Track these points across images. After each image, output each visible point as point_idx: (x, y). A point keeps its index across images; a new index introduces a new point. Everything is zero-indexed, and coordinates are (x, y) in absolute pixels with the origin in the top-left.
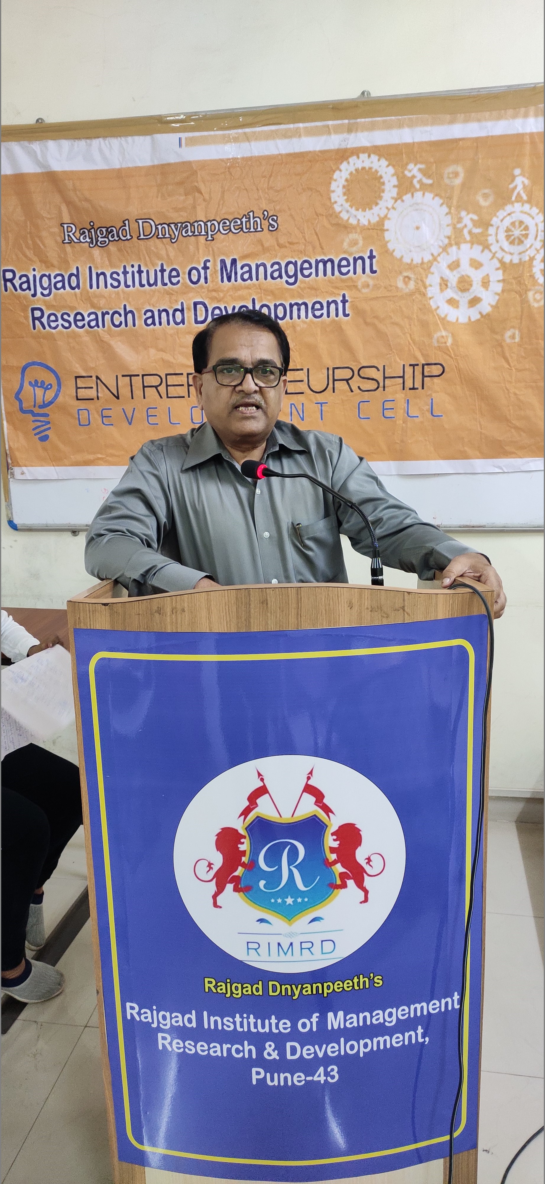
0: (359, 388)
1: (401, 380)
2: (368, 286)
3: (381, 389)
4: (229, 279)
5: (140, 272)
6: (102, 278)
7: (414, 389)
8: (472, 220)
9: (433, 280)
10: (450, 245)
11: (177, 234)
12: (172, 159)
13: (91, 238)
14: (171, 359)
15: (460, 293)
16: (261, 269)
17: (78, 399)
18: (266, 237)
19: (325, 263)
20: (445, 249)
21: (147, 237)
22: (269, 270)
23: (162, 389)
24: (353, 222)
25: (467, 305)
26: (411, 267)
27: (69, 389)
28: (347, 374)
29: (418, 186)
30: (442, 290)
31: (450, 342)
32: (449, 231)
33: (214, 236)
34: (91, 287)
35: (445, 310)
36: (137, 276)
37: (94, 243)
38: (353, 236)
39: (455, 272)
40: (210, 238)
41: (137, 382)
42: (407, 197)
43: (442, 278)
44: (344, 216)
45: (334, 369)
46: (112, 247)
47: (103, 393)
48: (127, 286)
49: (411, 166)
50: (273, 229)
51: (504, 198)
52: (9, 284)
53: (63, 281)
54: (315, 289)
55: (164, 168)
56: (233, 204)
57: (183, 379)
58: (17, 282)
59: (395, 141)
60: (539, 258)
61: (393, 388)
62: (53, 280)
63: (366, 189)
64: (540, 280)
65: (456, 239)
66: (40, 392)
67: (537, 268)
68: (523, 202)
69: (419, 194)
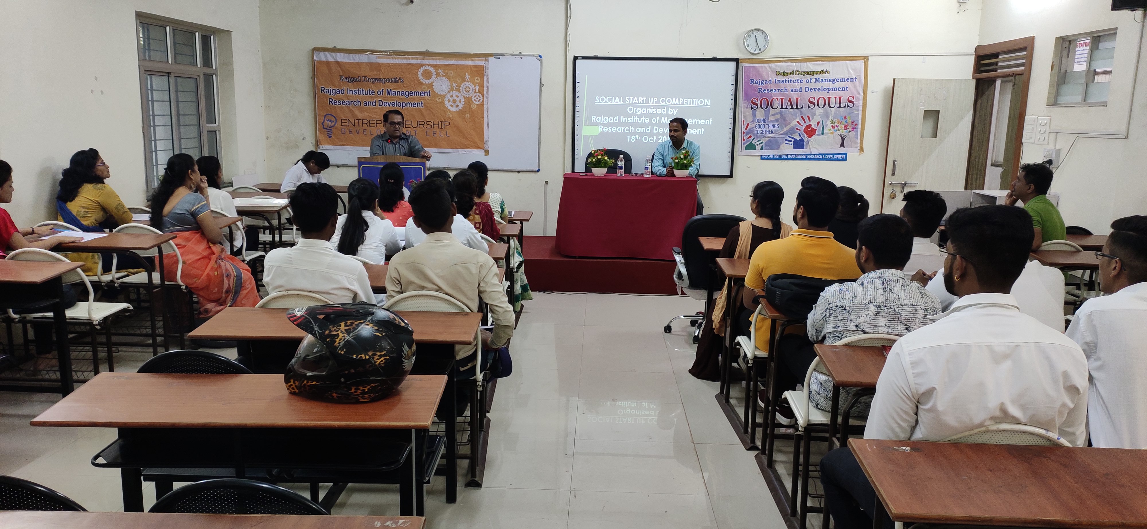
0: (426, 127)
1: (438, 126)
2: (428, 100)
3: (432, 128)
4: (389, 95)
5: (363, 91)
6: (351, 91)
7: (442, 128)
8: (456, 85)
9: (446, 99)
10: (450, 91)
11: (374, 81)
12: (374, 62)
13: (349, 80)
14: (371, 116)
15: (453, 103)
16: (398, 93)
17: (342, 125)
18: (400, 84)
19: (416, 92)
21: (366, 81)
22: (401, 93)
23: (368, 124)
24: (424, 82)
25: (455, 107)
26: (440, 95)
27: (339, 122)
28: (423, 123)
29: (441, 75)
30: (449, 102)
31: (451, 116)
32: (450, 87)
33: (385, 83)
34: (348, 93)
35: (449, 107)
36: (362, 92)
37: (349, 82)
38: (424, 86)
39: (452, 98)
41: (361, 122)
42: (438, 78)
43: (448, 99)
44: (422, 81)
45: (419, 121)
46: (355, 83)
47: (350, 124)
48: (359, 94)
49: (439, 70)
50: (402, 82)
51: (464, 80)
52: (322, 91)
53: (339, 91)
54: (414, 99)
55: (371, 64)
56: (391, 75)
57: (375, 121)
58: (325, 91)
59: (435, 63)
60: (473, 96)
61: (436, 127)
62: (336, 91)
63: (428, 75)
64: (474, 102)
65: (452, 89)
66: (330, 123)
67: (473, 99)
68: (469, 82)
69: (442, 77)
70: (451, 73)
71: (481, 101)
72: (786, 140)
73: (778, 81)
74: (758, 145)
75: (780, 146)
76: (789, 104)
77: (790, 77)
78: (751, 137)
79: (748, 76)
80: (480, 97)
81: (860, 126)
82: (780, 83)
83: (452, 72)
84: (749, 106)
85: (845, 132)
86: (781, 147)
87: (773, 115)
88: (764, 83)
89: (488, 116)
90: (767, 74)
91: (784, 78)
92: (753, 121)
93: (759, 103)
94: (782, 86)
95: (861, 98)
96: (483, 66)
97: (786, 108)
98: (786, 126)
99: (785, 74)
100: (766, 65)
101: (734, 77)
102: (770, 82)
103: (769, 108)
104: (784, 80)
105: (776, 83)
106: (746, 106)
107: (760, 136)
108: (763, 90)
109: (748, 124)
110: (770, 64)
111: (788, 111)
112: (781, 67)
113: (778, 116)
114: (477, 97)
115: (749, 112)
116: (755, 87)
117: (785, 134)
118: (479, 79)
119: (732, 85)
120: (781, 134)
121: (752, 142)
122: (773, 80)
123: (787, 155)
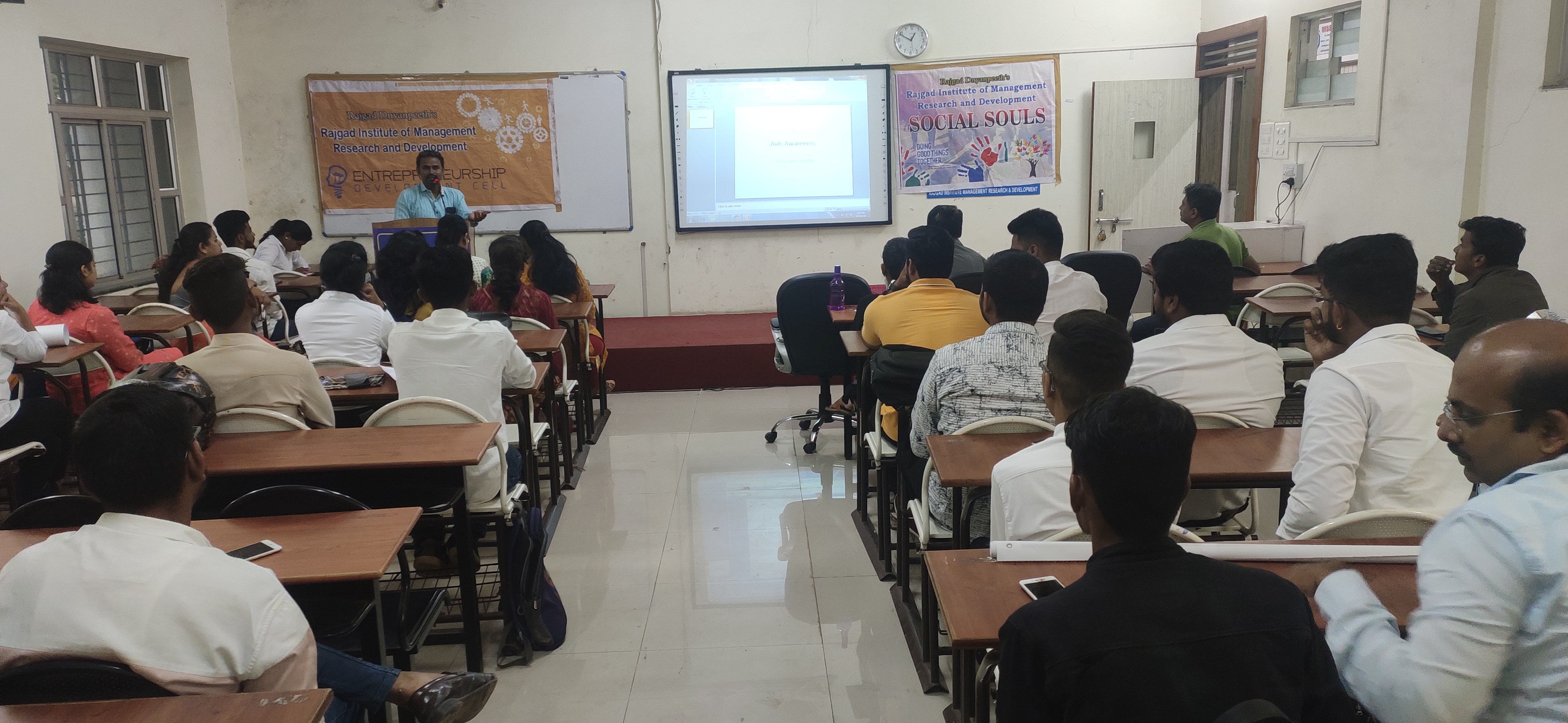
0: (473, 177)
1: (489, 174)
2: (473, 139)
3: (481, 177)
4: (418, 135)
5: (381, 131)
6: (364, 133)
7: (494, 178)
11: (396, 118)
12: (393, 90)
13: (360, 118)
14: (395, 165)
16: (431, 132)
17: (355, 180)
18: (432, 120)
19: (456, 130)
20: (501, 127)
21: (384, 118)
22: (434, 132)
23: (392, 177)
27: (351, 176)
28: (468, 172)
31: (506, 160)
32: (502, 121)
33: (411, 119)
34: (360, 136)
36: (379, 133)
38: (465, 121)
40: (409, 120)
41: (381, 174)
44: (462, 114)
45: (462, 170)
46: (369, 121)
47: (366, 178)
48: (375, 136)
49: (486, 98)
50: (435, 117)
51: (520, 111)
52: (324, 135)
53: (348, 134)
54: (453, 140)
55: (390, 93)
56: (419, 108)
57: (401, 173)
58: (328, 134)
59: (479, 89)
61: (486, 176)
62: (344, 133)
63: (470, 105)
64: (537, 139)
65: (505, 124)
66: (337, 178)
67: (535, 135)
68: (527, 112)
69: (489, 108)
70: (503, 102)
72: (959, 170)
73: (943, 92)
74: (922, 179)
75: (950, 178)
76: (960, 122)
77: (959, 86)
78: (912, 168)
79: (902, 88)
80: (544, 133)
81: (1054, 148)
82: (946, 94)
83: (504, 100)
84: (907, 128)
85: (1035, 156)
86: (953, 179)
87: (940, 138)
88: (925, 95)
89: (557, 158)
90: (929, 84)
91: (951, 88)
92: (914, 147)
93: (919, 123)
94: (949, 98)
95: (1053, 110)
96: (546, 89)
97: (956, 128)
98: (957, 152)
99: (952, 82)
100: (926, 72)
101: (885, 90)
102: (933, 94)
103: (934, 128)
104: (952, 90)
105: (940, 95)
106: (904, 128)
107: (924, 166)
108: (924, 105)
109: (908, 152)
110: (931, 71)
111: (960, 132)
112: (946, 73)
113: (947, 139)
114: (541, 132)
115: (908, 136)
116: (913, 102)
117: (957, 162)
118: (541, 107)
119: (883, 100)
120: (952, 163)
121: (914, 175)
122: (937, 91)
123: (962, 190)
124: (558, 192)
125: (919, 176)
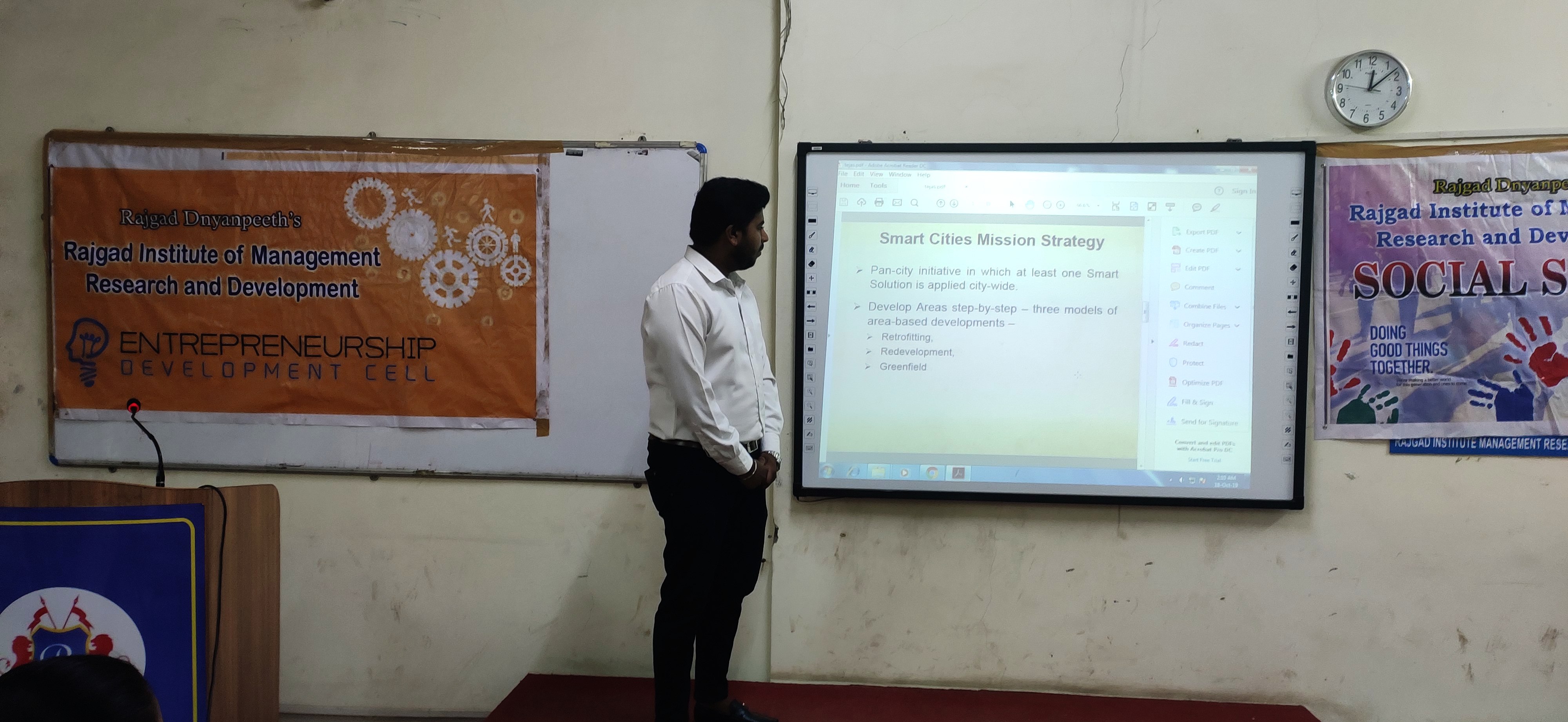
0: (367, 354)
1: (401, 350)
2: (374, 275)
3: (385, 356)
4: (260, 262)
5: (185, 251)
6: (151, 253)
7: (411, 357)
8: (452, 232)
9: (427, 274)
10: (437, 250)
11: (217, 224)
12: (216, 167)
13: (144, 221)
14: (207, 323)
15: (446, 286)
16: (287, 255)
17: (122, 351)
18: (291, 232)
19: (339, 255)
20: (433, 252)
21: (192, 224)
22: (294, 257)
23: (198, 346)
24: (361, 226)
25: (452, 296)
26: (407, 262)
27: (115, 342)
28: (357, 342)
29: (411, 204)
30: (432, 283)
31: (439, 322)
32: (436, 240)
33: (249, 228)
34: (141, 260)
35: (435, 297)
36: (181, 253)
37: (147, 226)
38: (360, 237)
39: (441, 270)
40: (244, 229)
41: (176, 340)
42: (403, 212)
43: (431, 273)
44: (355, 221)
45: (346, 338)
46: (164, 230)
47: (145, 347)
48: (174, 261)
49: (406, 190)
50: (298, 226)
51: (477, 219)
52: (70, 254)
53: (118, 254)
54: (331, 274)
55: (207, 173)
56: (263, 206)
57: (217, 340)
58: (77, 253)
59: (395, 171)
60: (505, 264)
61: (395, 356)
62: (109, 253)
63: (372, 204)
64: (508, 281)
65: (441, 245)
66: (89, 344)
67: (504, 272)
68: (491, 223)
69: (413, 210)
70: (440, 200)
71: (527, 277)
72: (1473, 393)
73: (1441, 210)
74: (1379, 407)
75: (1451, 411)
76: (1479, 279)
77: (1481, 198)
78: (1355, 382)
79: (1341, 197)
80: (523, 267)
82: (1448, 216)
83: (442, 195)
84: (1347, 288)
86: (1459, 413)
87: (1428, 315)
88: (1395, 215)
89: (546, 321)
90: (1407, 190)
91: (1461, 202)
92: (1362, 334)
93: (1379, 278)
94: (1456, 225)
96: (534, 176)
97: (1471, 293)
98: (1470, 348)
99: (1462, 188)
100: (1400, 162)
101: (1300, 199)
102: (1417, 213)
103: (1415, 293)
104: (1462, 206)
105: (1433, 216)
106: (1339, 287)
107: (1386, 379)
108: (1392, 238)
109: (1346, 344)
110: (1413, 160)
111: (1478, 303)
112: (1450, 167)
113: (1446, 319)
114: (516, 266)
115: (1348, 307)
116: (1364, 229)
117: (1468, 373)
118: (520, 212)
119: (1293, 223)
120: (1457, 374)
121: (1360, 397)
122: (1426, 206)
123: (1478, 439)
124: (544, 394)
125: (1372, 400)
